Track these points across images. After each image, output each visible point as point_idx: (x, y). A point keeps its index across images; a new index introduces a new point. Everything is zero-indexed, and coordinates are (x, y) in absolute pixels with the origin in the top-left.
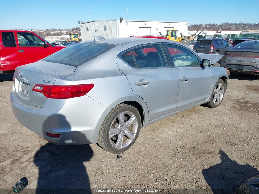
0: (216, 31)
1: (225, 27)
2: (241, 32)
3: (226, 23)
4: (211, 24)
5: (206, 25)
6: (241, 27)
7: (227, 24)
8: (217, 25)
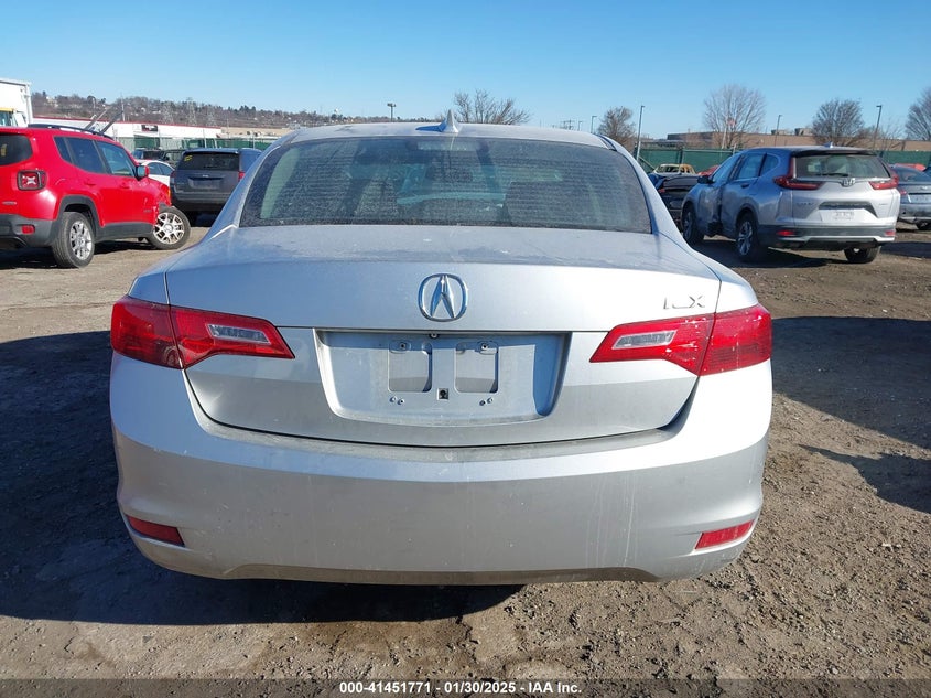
0: (140, 125)
1: (137, 111)
2: (218, 131)
3: (138, 99)
4: (81, 96)
5: (62, 100)
6: (211, 118)
7: (142, 102)
8: (103, 101)
